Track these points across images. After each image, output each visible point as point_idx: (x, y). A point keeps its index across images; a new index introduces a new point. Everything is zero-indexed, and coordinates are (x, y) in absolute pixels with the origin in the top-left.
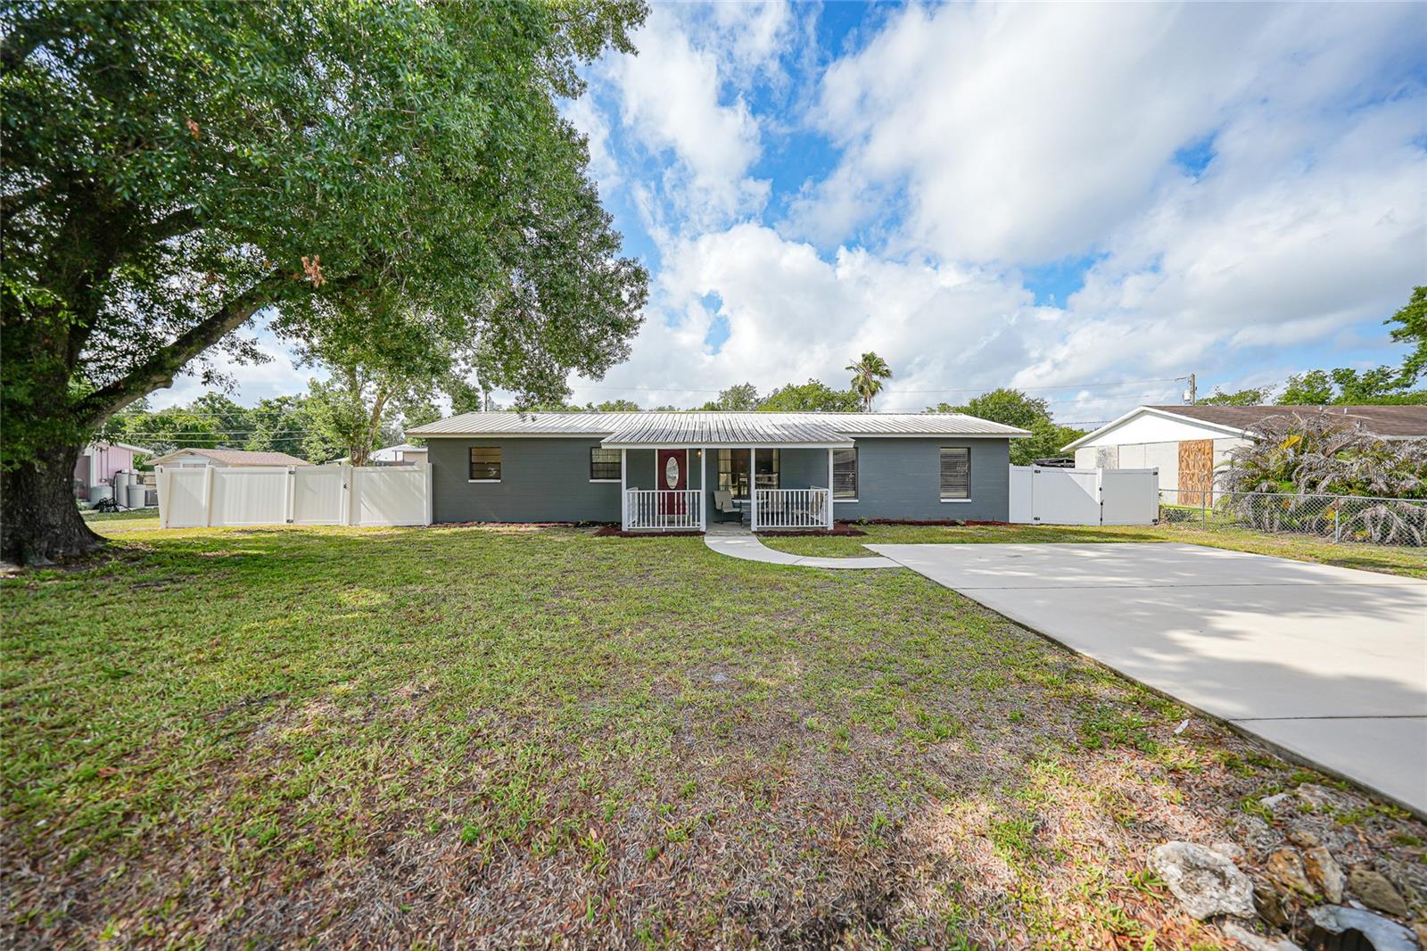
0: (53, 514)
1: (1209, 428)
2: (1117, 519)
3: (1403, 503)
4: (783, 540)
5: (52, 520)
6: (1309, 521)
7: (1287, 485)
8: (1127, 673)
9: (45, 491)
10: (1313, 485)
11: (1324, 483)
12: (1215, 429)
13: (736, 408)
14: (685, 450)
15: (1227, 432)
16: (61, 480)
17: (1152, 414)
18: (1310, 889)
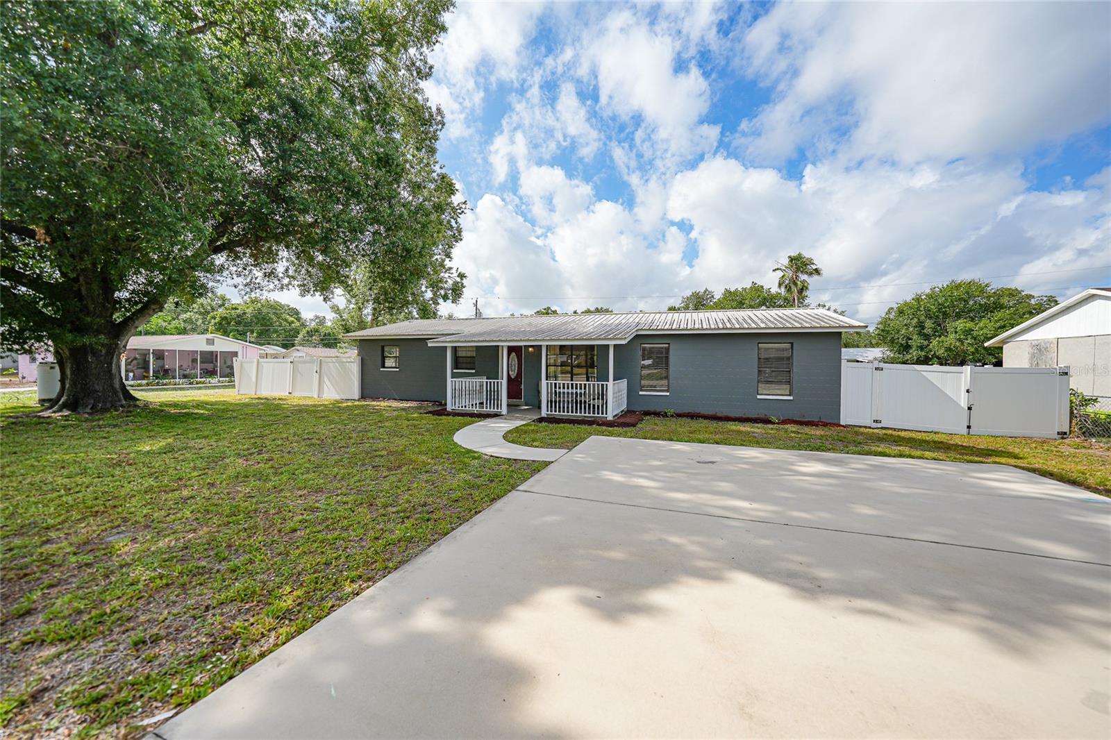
0: (98, 384)
5: (97, 388)
9: (94, 371)
13: (696, 308)
14: (521, 347)
16: (103, 366)
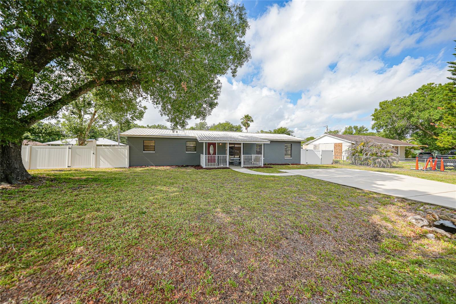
1: (341, 140)
2: (325, 163)
3: (383, 159)
4: (256, 169)
6: (364, 163)
7: (361, 154)
8: (377, 192)
10: (366, 154)
11: (369, 154)
12: (343, 140)
15: (345, 141)
17: (327, 136)
18: (434, 219)
